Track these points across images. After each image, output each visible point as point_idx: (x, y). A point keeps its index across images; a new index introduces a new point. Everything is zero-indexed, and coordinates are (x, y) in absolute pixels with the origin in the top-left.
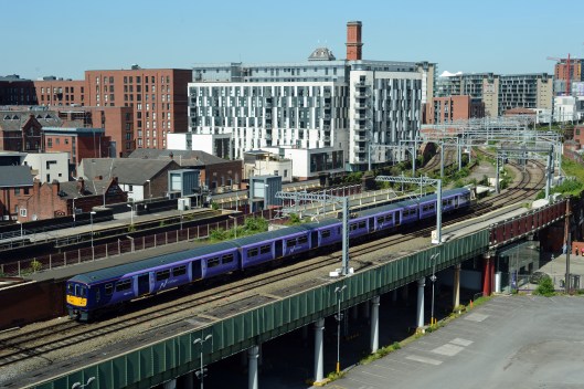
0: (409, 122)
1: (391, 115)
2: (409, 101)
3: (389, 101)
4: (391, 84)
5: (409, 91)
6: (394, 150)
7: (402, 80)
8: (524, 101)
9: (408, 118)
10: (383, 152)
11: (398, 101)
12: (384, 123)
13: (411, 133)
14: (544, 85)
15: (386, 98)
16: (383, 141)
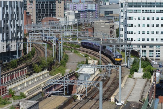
0: (18, 27)
1: (8, 23)
2: (18, 14)
3: (7, 15)
4: (8, 4)
5: (17, 8)
6: (11, 44)
7: (14, 2)
8: (49, 13)
9: (17, 25)
10: (5, 46)
11: (12, 14)
12: (5, 28)
13: (19, 33)
14: (59, 4)
15: (6, 13)
16: (5, 39)
